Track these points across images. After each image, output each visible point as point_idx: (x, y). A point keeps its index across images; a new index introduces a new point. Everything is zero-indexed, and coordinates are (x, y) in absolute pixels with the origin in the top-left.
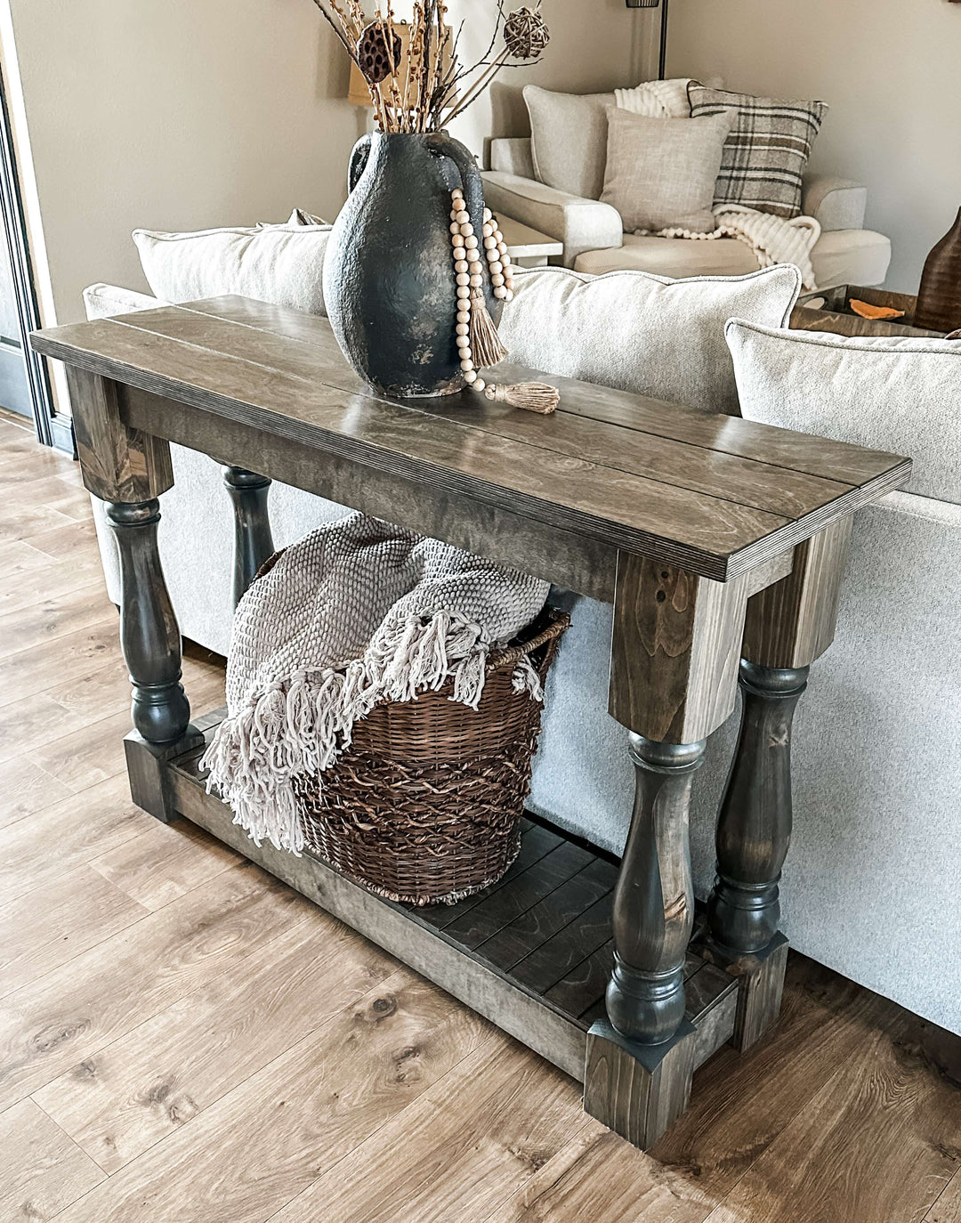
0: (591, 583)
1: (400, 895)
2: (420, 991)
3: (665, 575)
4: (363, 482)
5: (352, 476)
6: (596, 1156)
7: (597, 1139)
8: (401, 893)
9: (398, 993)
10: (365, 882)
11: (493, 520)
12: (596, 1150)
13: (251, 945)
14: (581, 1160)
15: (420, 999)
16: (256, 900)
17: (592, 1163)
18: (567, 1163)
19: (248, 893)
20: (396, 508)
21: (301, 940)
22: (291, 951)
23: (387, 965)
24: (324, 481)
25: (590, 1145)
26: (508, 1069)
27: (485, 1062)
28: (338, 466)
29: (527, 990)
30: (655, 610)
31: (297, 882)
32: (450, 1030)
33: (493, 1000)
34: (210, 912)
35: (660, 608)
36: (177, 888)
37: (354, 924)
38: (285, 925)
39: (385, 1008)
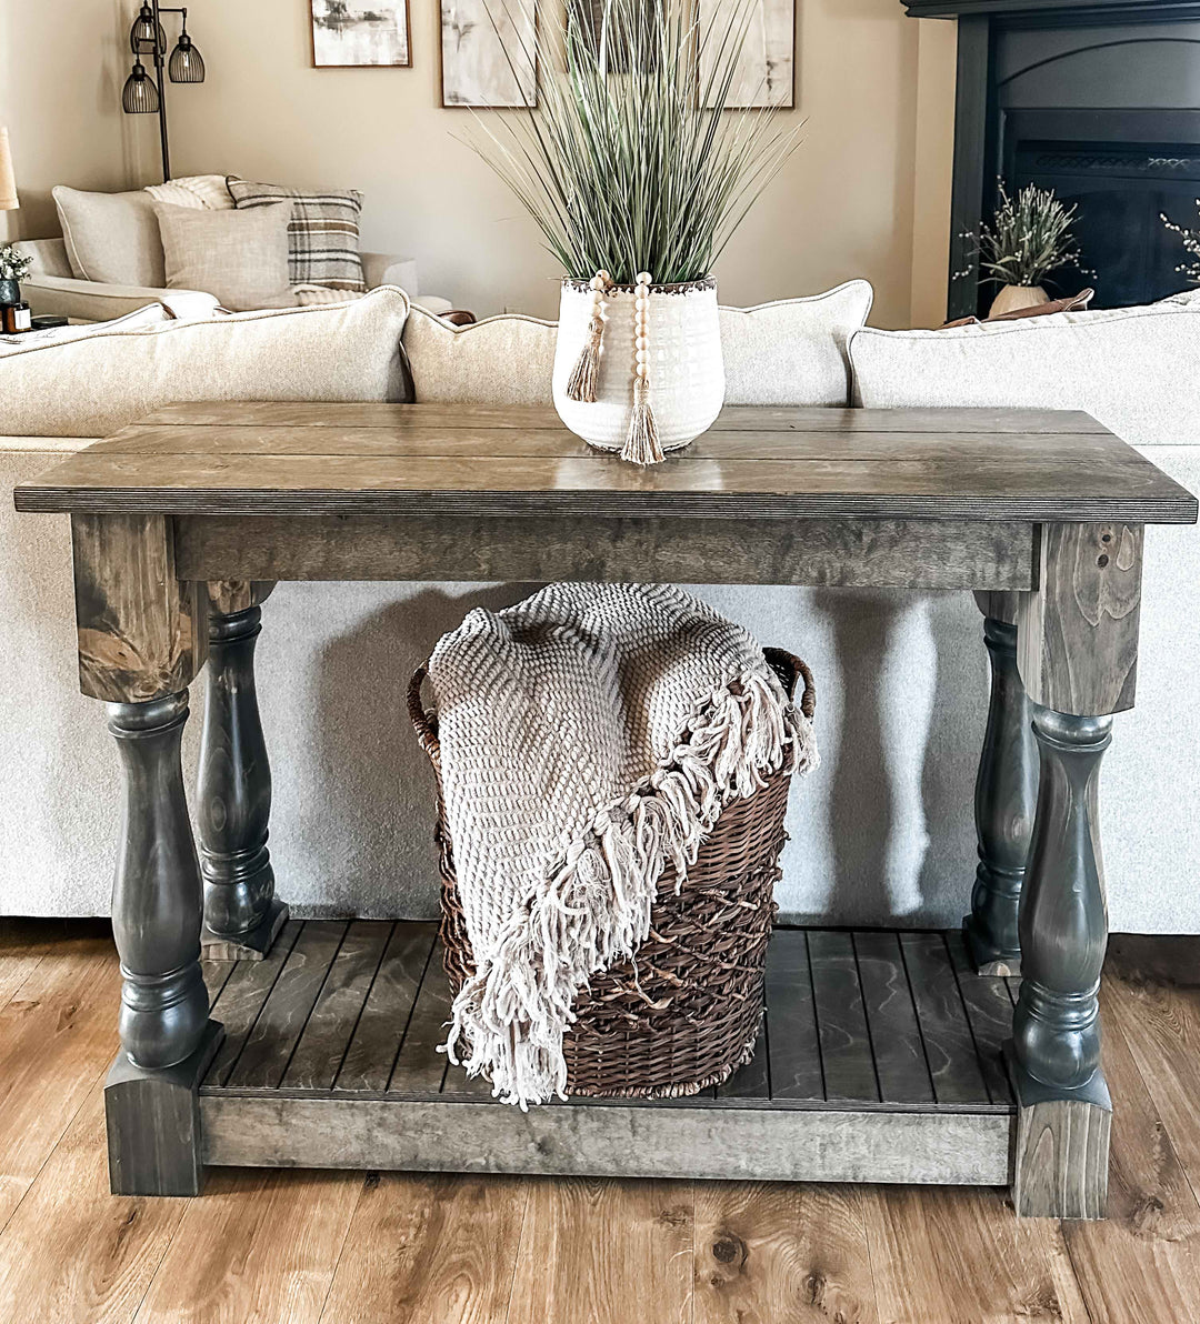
0: (998, 574)
1: (700, 1083)
2: (743, 1203)
3: (1106, 538)
4: (657, 547)
5: (640, 543)
6: (1081, 1255)
7: (1062, 1237)
8: (698, 1079)
9: (724, 1222)
10: (643, 1092)
11: (861, 540)
12: (1074, 1250)
13: (497, 1284)
14: (1076, 1270)
15: (751, 1213)
16: (437, 1222)
17: (1087, 1267)
18: (1072, 1284)
19: (416, 1220)
20: (712, 563)
21: (548, 1236)
22: (553, 1260)
23: (677, 1198)
24: (591, 561)
25: (1065, 1248)
26: (916, 1227)
27: (889, 1235)
28: (616, 538)
29: (915, 1106)
30: (1097, 577)
31: (492, 1159)
32: (820, 1226)
33: (863, 1150)
34: (395, 1278)
35: (1103, 573)
36: (314, 1275)
37: (611, 1169)
38: (507, 1230)
39: (729, 1248)
